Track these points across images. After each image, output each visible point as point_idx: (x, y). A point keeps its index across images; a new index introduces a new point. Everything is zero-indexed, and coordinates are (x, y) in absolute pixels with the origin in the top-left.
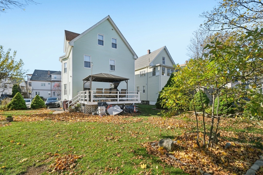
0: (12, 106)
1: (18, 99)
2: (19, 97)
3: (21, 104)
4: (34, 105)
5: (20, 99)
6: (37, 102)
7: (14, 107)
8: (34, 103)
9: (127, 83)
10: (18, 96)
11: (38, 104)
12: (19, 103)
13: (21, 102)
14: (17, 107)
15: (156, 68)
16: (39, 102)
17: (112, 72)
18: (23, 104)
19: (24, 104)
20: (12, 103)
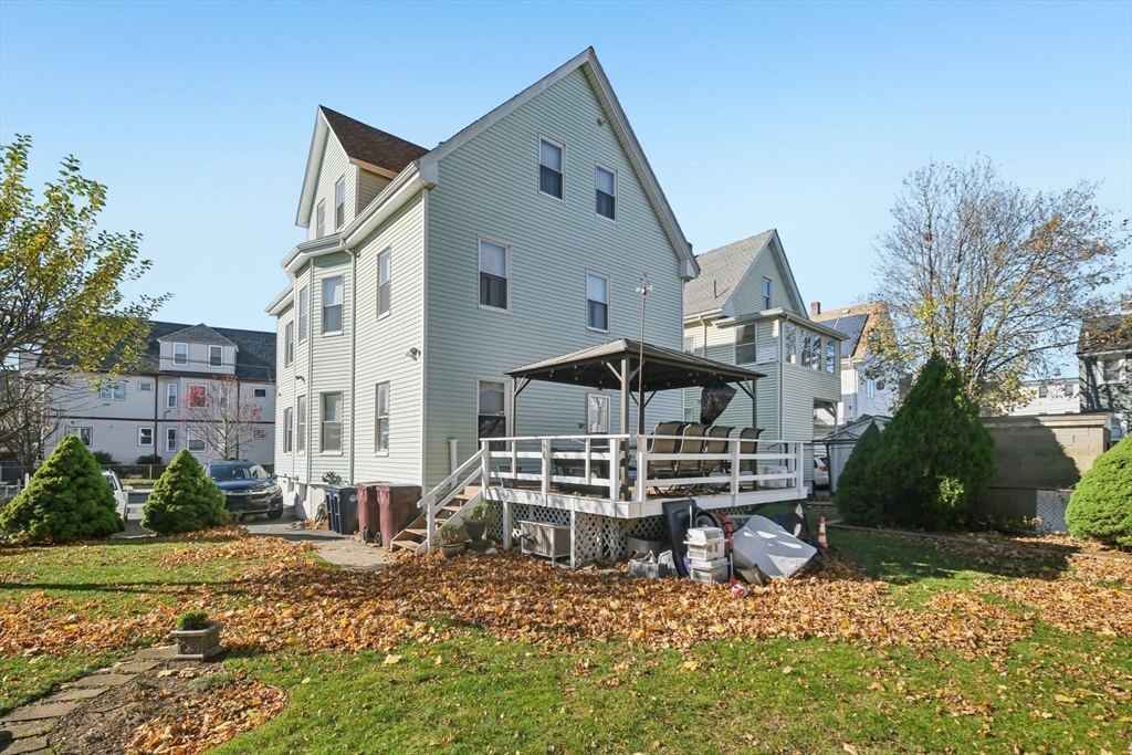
0: (41, 519)
1: (73, 479)
2: (77, 466)
3: (93, 507)
4: (170, 508)
5: (82, 475)
6: (186, 490)
7: (51, 525)
8: (171, 496)
9: (753, 396)
10: (72, 455)
11: (192, 502)
12: (80, 500)
13: (91, 491)
14: (68, 522)
15: (759, 329)
16: (198, 492)
17: (595, 335)
18: (102, 503)
19: (106, 505)
20: (38, 501)
